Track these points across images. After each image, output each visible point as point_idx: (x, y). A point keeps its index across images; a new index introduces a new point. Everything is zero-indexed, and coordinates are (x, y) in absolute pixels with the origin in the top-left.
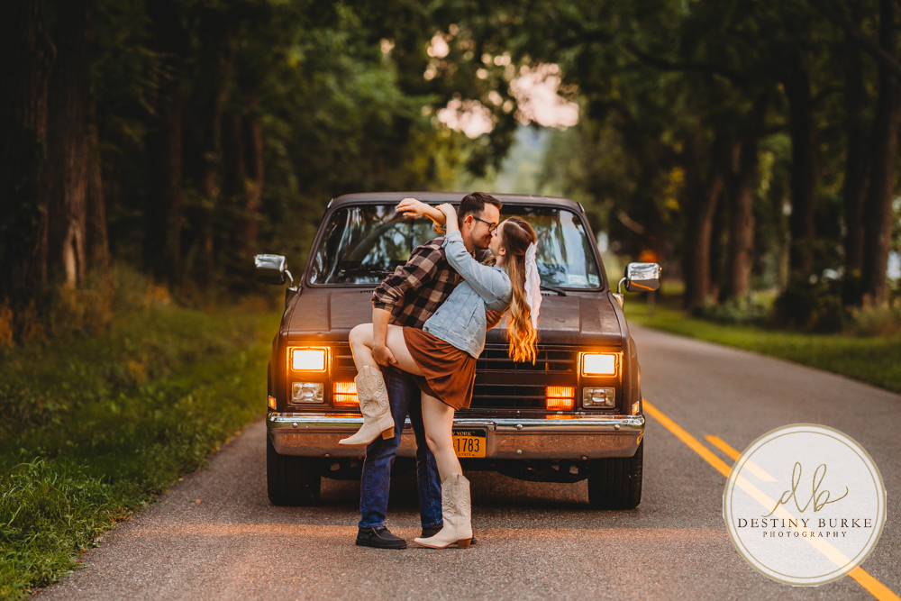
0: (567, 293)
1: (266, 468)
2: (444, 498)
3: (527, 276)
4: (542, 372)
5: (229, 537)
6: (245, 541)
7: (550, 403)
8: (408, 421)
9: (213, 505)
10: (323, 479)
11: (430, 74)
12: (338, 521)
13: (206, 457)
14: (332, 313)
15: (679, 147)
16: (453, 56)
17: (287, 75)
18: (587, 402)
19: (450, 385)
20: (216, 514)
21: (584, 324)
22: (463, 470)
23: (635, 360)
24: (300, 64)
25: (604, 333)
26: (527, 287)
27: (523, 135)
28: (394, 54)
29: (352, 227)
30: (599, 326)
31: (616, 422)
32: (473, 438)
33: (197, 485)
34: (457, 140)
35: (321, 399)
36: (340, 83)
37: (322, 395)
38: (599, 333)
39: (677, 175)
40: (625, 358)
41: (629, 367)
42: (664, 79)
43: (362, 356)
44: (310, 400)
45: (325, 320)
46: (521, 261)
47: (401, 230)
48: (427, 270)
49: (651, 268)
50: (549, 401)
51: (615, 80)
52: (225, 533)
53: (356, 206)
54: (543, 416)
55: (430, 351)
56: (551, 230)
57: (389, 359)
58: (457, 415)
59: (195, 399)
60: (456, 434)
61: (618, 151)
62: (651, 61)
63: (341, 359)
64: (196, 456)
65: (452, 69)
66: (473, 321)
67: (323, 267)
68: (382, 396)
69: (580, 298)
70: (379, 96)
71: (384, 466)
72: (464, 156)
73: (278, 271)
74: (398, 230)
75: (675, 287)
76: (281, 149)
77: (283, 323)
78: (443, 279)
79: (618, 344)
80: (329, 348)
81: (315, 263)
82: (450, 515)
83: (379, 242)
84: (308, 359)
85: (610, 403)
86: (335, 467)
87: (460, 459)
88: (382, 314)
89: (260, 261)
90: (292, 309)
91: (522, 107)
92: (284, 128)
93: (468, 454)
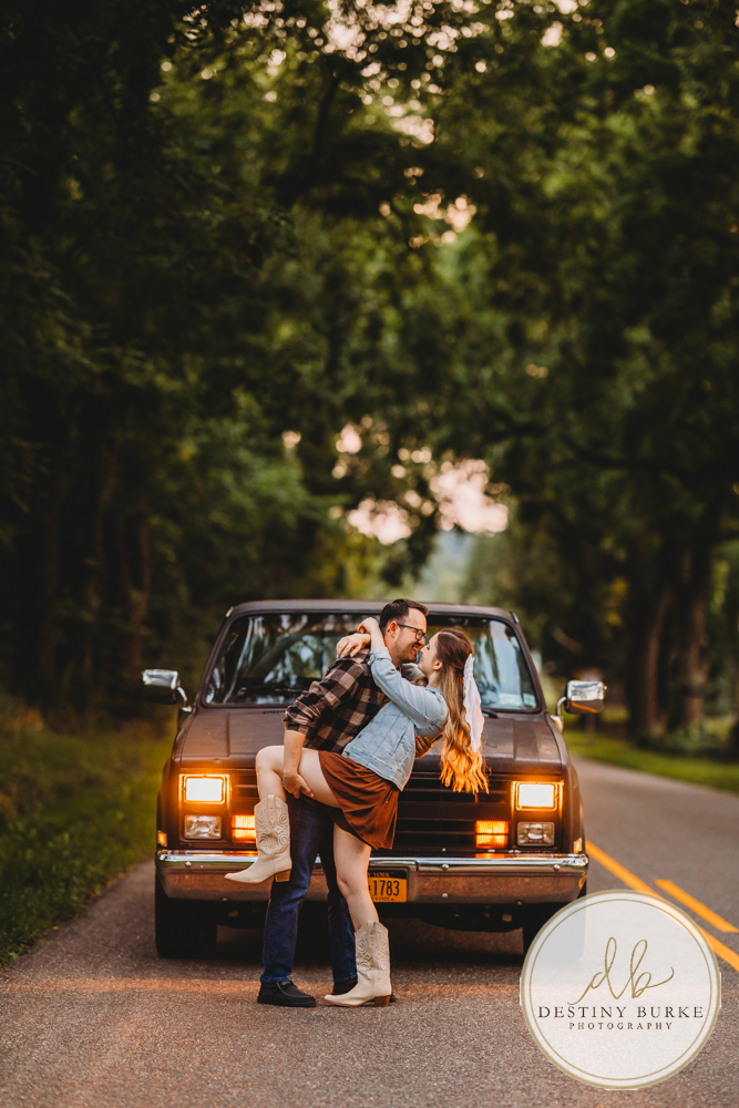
0: (499, 715)
1: (154, 915)
2: (359, 949)
3: (466, 692)
4: (470, 804)
5: (111, 993)
6: (131, 997)
7: (481, 840)
8: (318, 860)
9: (92, 957)
10: (219, 927)
11: (340, 471)
12: (237, 975)
13: (84, 903)
14: (232, 735)
15: (621, 555)
16: (365, 452)
17: (178, 471)
18: (523, 839)
19: (370, 820)
20: (96, 967)
21: (519, 750)
22: (379, 916)
23: (577, 791)
24: (194, 458)
25: (543, 760)
26: (466, 703)
27: (444, 541)
28: (300, 448)
29: (254, 641)
30: (535, 752)
31: (556, 862)
32: (392, 880)
33: (75, 934)
34: (369, 546)
35: (218, 835)
36: (239, 481)
37: (219, 830)
38: (535, 760)
39: (620, 587)
40: (565, 788)
41: (570, 799)
42: (606, 478)
43: (269, 784)
44: (206, 836)
45: (223, 744)
46: (460, 674)
47: (310, 643)
48: (348, 687)
49: (594, 687)
50: (479, 837)
51: (551, 479)
52: (107, 989)
53: (258, 615)
54: (472, 855)
55: (349, 779)
56: (480, 643)
57: (302, 789)
58: (374, 853)
59: (71, 837)
60: (372, 876)
61: (553, 559)
62: (591, 457)
63: (241, 789)
64: (74, 902)
65: (364, 467)
66: (401, 746)
67: (221, 683)
68: (284, 832)
69: (513, 720)
70: (283, 495)
71: (291, 912)
72: (378, 564)
73: (169, 688)
74: (305, 643)
75: (617, 714)
76: (171, 555)
77: (176, 747)
78: (365, 698)
79: (558, 773)
80: (228, 776)
81: (212, 681)
82: (365, 969)
83: (284, 657)
84: (204, 789)
85: (549, 840)
86: (234, 914)
87: (375, 904)
88: (295, 737)
89: (149, 677)
90: (186, 732)
91: (445, 509)
92: (174, 531)
93: (385, 898)
